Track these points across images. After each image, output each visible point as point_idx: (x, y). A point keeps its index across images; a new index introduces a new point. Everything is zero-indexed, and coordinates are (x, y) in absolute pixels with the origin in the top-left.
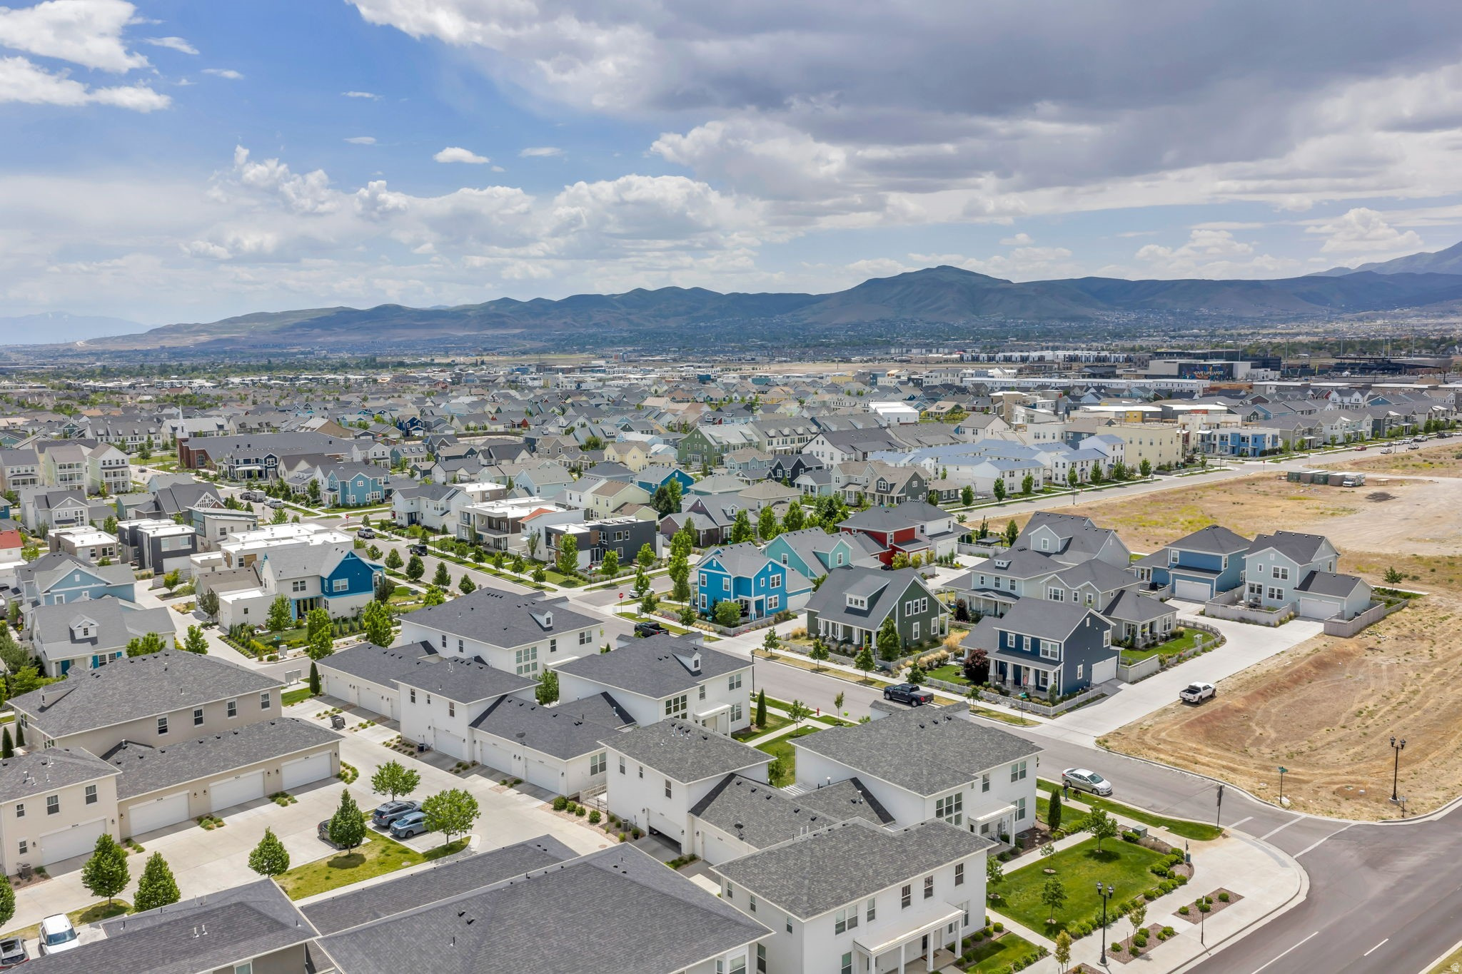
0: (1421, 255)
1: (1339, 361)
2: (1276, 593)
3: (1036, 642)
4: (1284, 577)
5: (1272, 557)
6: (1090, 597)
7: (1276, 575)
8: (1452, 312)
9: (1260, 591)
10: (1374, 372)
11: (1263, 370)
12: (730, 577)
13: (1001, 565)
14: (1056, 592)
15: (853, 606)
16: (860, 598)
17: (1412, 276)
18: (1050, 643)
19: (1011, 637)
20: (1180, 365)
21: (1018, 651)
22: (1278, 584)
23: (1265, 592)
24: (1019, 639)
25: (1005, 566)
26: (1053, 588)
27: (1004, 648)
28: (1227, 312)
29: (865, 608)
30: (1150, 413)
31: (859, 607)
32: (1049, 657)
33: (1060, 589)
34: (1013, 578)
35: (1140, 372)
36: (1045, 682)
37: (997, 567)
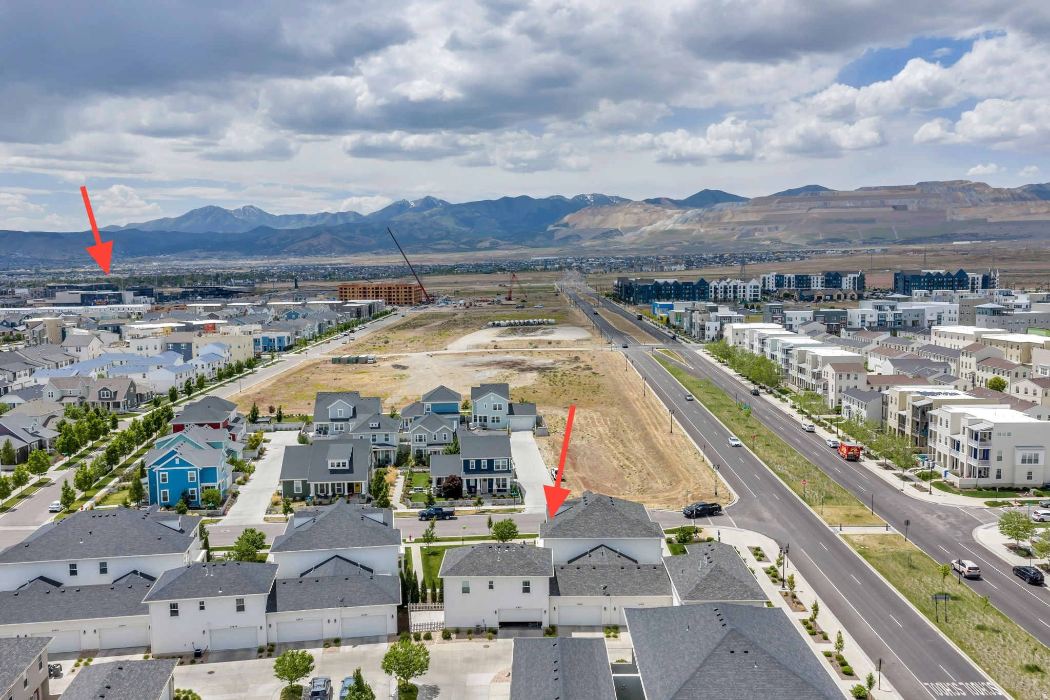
0: (166, 219)
1: (184, 290)
2: (496, 419)
3: (490, 462)
4: (500, 409)
5: (492, 398)
6: (445, 435)
7: (495, 409)
8: (197, 257)
9: (485, 420)
10: (208, 296)
11: (142, 297)
12: (196, 470)
13: (374, 426)
14: (420, 437)
15: (336, 468)
16: (341, 461)
17: (164, 233)
18: (501, 461)
19: (472, 463)
20: (82, 295)
21: (479, 470)
22: (496, 414)
23: (489, 420)
24: (478, 462)
25: (377, 426)
26: (418, 435)
27: (467, 470)
28: (38, 256)
29: (347, 467)
30: (178, 327)
31: (341, 467)
32: (501, 469)
33: (423, 435)
34: (387, 433)
35: (48, 301)
36: (504, 486)
37: (371, 428)
